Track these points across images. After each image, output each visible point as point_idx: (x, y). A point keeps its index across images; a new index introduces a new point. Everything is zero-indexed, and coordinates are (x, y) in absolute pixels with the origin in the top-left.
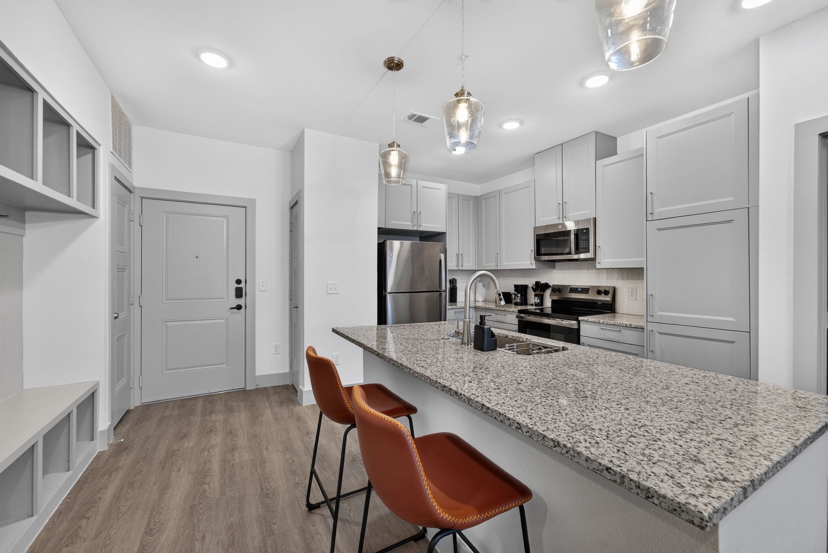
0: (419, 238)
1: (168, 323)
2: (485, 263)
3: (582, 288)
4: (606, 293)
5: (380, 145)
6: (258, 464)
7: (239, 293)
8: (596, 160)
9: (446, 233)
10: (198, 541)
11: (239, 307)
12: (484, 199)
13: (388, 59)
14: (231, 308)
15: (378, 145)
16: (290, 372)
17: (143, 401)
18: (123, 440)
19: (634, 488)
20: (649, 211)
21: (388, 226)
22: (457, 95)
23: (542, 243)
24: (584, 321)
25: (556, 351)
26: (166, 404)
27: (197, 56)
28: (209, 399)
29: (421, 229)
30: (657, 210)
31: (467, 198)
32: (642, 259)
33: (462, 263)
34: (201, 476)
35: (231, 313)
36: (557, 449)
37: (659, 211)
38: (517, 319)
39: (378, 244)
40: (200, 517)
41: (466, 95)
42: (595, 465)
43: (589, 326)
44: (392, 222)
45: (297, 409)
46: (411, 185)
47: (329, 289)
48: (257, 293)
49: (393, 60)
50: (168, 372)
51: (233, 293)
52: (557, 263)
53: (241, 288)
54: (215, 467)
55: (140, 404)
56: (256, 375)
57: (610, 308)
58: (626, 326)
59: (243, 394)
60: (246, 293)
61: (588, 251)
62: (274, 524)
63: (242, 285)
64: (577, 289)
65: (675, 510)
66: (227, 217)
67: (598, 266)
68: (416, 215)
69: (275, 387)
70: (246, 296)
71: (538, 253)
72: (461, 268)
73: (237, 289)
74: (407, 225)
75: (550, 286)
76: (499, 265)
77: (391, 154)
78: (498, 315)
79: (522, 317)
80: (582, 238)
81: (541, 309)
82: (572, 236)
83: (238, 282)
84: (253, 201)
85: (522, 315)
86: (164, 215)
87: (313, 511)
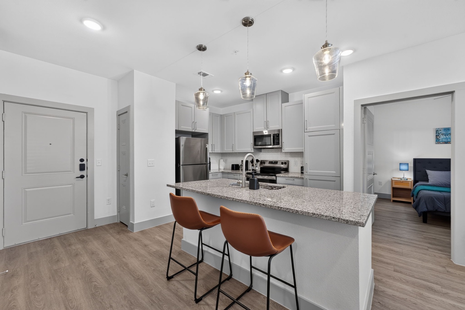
0: (191, 136)
1: (26, 190)
2: (226, 149)
3: (274, 162)
4: (285, 163)
5: (176, 84)
6: (123, 266)
7: (82, 168)
8: (282, 103)
9: (208, 133)
10: (108, 308)
11: (82, 177)
12: (226, 116)
13: (199, 45)
14: (77, 178)
15: (175, 84)
16: (118, 215)
17: (6, 245)
18: (7, 271)
19: (343, 221)
20: (305, 128)
21: (180, 129)
22: (246, 74)
23: (257, 139)
24: (278, 176)
25: (280, 188)
26: (28, 245)
27: (81, 21)
28: (63, 238)
29: (196, 131)
30: (308, 128)
31: (217, 115)
32: (303, 148)
33: (214, 149)
34: (88, 279)
35: (77, 180)
36: (314, 216)
37: (310, 128)
38: (246, 177)
39: (176, 138)
40: (102, 298)
41: (250, 74)
42: (329, 218)
43: (281, 178)
44: (182, 127)
45: (131, 234)
46: (191, 107)
47: (149, 163)
48: (95, 167)
49: (202, 46)
50: (26, 223)
51: (78, 167)
52: (262, 150)
53: (84, 164)
54: (94, 272)
55: (3, 248)
56: (95, 219)
57: (286, 170)
58: (296, 177)
59: (86, 231)
60: (87, 167)
61: (279, 144)
62: (152, 290)
63: (85, 162)
64: (272, 162)
65: (356, 224)
66: (73, 119)
67: (283, 151)
68: (194, 123)
69: (109, 225)
70: (87, 169)
71: (255, 144)
72: (213, 152)
73: (81, 165)
74: (189, 129)
75: (259, 161)
76: (234, 150)
77: (200, 94)
78: (235, 176)
79: (248, 176)
80: (276, 138)
81: (255, 172)
82: (272, 137)
83: (82, 160)
84: (92, 109)
85: (249, 175)
86: (23, 114)
87: (170, 280)
